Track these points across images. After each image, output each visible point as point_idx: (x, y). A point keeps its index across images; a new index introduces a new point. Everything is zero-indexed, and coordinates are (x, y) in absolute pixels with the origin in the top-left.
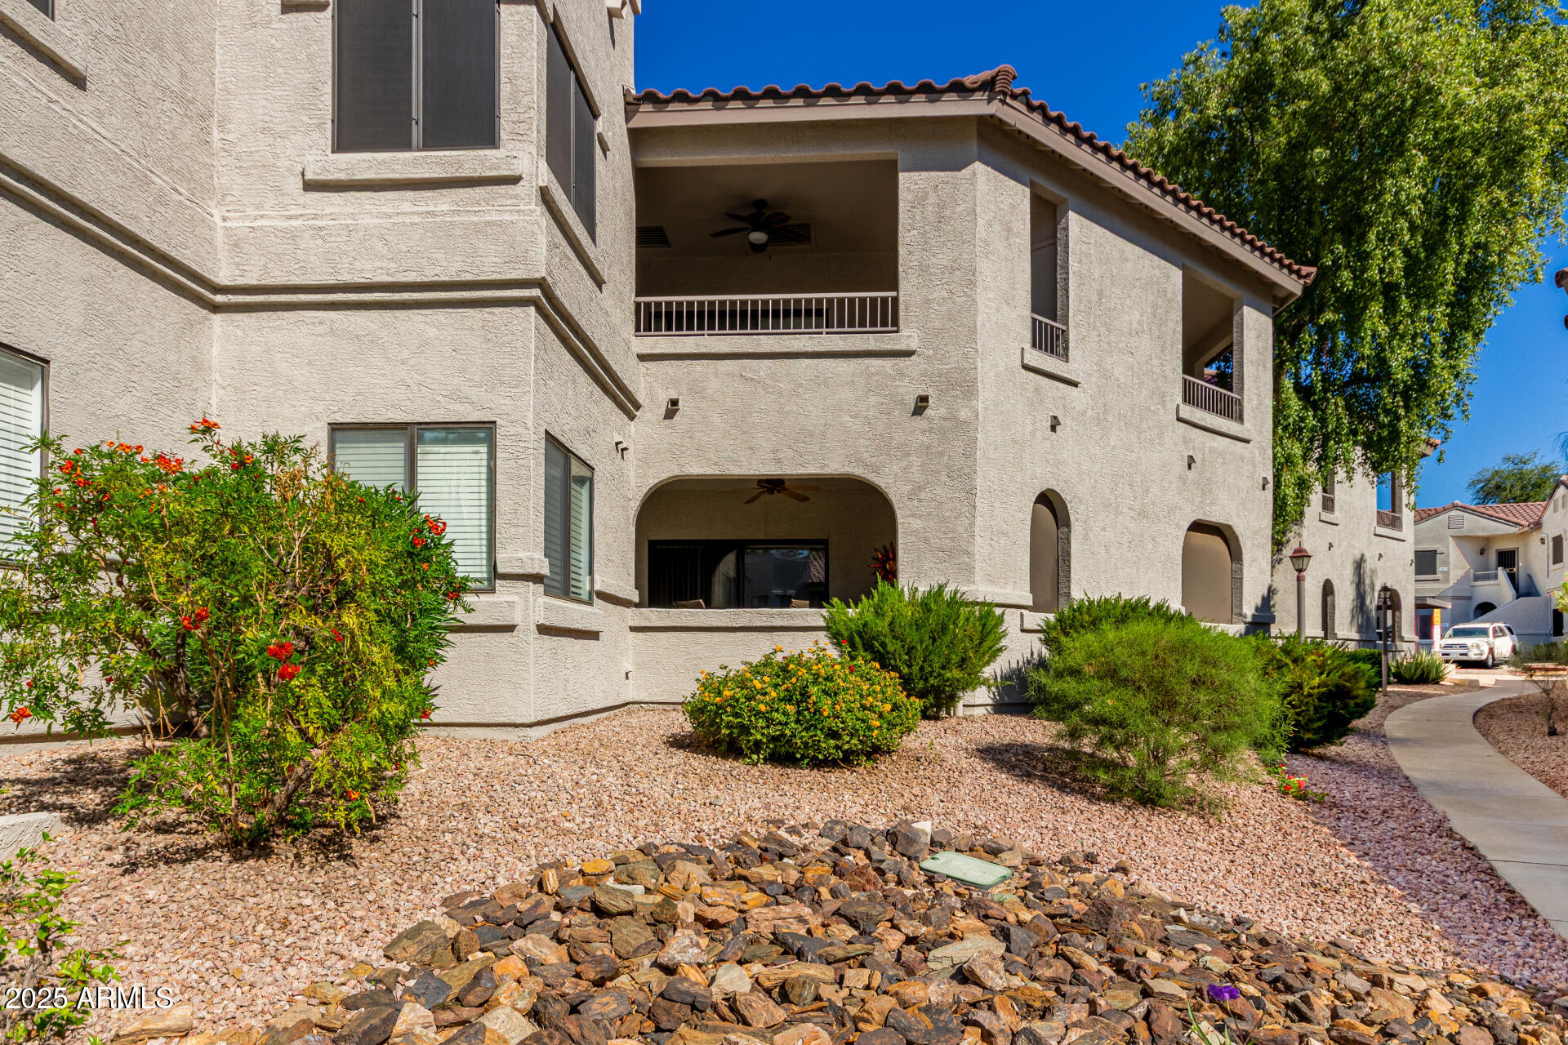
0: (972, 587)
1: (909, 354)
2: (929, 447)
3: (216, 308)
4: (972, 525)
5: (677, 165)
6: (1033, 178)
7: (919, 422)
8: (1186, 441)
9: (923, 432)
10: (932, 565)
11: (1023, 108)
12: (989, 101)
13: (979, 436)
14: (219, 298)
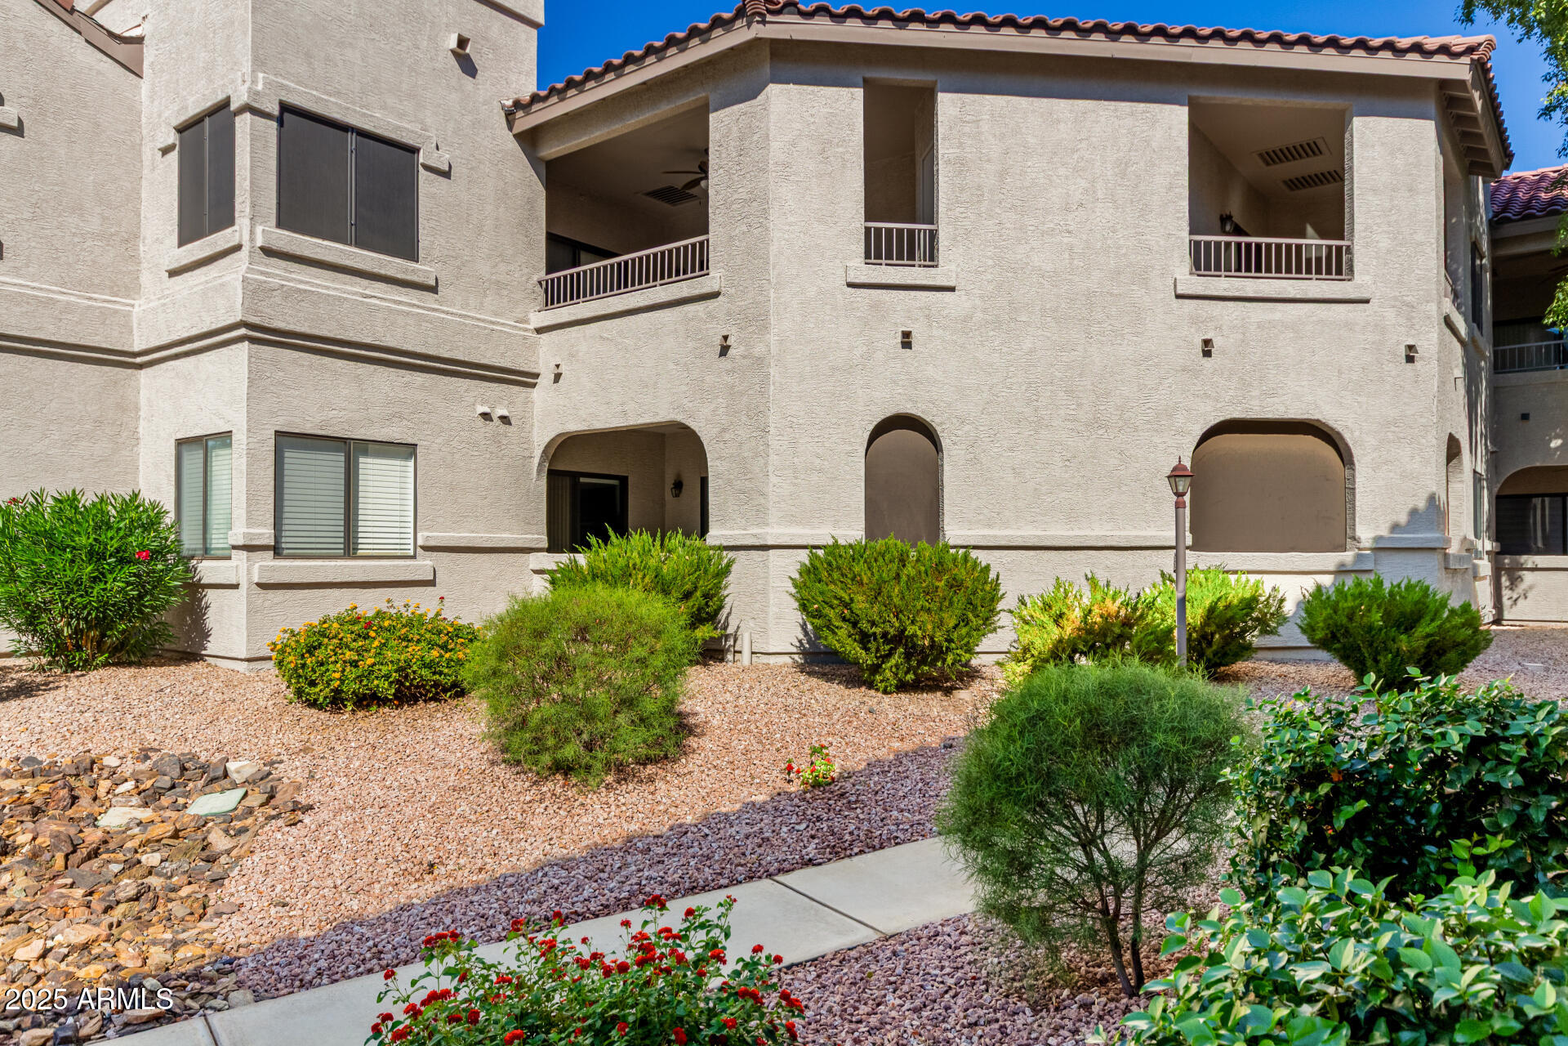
0: (768, 530)
1: (715, 295)
2: (733, 387)
3: (141, 366)
4: (766, 464)
5: (566, 152)
6: (868, 75)
7: (725, 363)
8: (1195, 321)
9: (728, 372)
10: (736, 508)
11: (797, 19)
12: (749, 25)
13: (771, 371)
14: (139, 360)
